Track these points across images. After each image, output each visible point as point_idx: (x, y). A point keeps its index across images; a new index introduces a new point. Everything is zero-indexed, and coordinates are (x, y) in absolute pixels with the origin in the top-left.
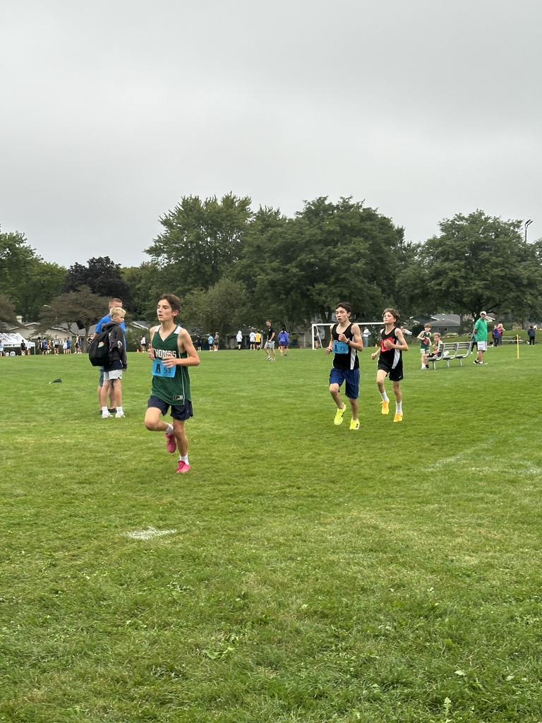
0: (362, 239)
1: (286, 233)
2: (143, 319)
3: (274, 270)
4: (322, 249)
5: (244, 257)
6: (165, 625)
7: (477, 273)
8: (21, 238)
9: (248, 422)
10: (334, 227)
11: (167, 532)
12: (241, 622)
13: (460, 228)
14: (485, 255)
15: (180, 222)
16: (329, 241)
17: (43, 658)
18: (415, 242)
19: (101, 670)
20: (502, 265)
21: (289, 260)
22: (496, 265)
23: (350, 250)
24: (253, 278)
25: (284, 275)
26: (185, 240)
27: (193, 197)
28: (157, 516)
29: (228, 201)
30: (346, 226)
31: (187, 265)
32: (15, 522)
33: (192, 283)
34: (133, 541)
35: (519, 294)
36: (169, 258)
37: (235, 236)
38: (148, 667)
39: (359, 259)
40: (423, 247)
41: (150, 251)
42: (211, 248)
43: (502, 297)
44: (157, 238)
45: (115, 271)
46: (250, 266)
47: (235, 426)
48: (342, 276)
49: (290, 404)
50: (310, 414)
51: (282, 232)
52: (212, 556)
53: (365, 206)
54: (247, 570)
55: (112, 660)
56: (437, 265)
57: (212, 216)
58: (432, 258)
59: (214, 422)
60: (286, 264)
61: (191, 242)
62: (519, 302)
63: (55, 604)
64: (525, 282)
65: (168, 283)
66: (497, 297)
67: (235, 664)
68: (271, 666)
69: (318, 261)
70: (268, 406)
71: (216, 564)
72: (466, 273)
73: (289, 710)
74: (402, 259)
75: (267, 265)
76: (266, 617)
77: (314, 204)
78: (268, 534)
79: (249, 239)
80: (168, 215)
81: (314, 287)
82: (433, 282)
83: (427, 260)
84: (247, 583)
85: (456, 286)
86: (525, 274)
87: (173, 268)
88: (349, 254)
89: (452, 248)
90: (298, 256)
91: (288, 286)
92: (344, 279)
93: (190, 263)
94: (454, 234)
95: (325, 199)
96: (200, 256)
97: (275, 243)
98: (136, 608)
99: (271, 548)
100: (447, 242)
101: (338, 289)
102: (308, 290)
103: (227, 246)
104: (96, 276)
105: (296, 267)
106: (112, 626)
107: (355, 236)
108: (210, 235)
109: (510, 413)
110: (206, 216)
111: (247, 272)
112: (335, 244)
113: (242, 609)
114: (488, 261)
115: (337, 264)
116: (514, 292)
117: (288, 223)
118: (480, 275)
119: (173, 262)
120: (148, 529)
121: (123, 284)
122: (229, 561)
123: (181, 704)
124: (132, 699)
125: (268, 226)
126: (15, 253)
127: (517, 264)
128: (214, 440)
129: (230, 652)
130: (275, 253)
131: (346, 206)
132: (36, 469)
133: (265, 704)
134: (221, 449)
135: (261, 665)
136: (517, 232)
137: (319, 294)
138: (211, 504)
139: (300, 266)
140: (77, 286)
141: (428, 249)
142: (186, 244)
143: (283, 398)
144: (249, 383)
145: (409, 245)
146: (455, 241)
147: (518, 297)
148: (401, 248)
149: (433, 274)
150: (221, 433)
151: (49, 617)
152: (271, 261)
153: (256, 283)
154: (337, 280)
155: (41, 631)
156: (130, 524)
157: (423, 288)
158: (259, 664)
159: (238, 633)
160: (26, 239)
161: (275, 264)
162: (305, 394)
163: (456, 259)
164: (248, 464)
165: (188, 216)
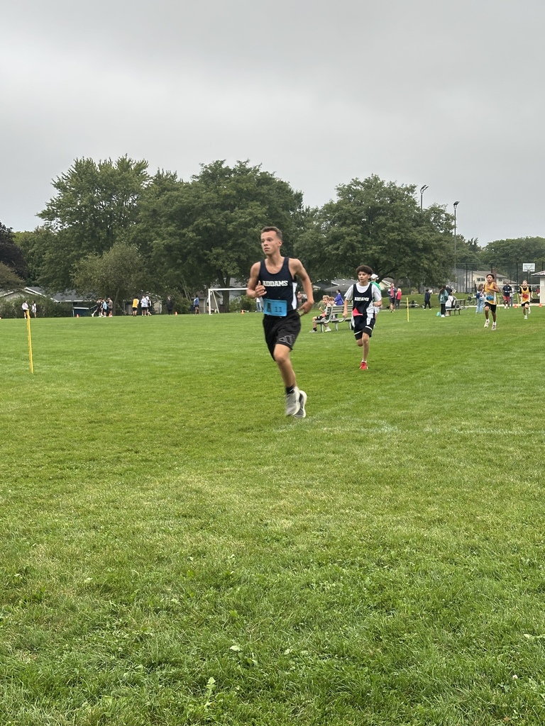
0: (258, 203)
1: (182, 197)
2: (36, 285)
3: (171, 235)
4: (219, 213)
5: (140, 222)
7: (374, 237)
9: (111, 385)
10: (231, 191)
12: (13, 600)
13: (356, 193)
14: (382, 219)
15: (73, 184)
16: (226, 204)
18: (313, 207)
20: (398, 229)
21: (186, 224)
22: (392, 229)
23: (248, 214)
24: (149, 243)
25: (180, 239)
26: (79, 204)
27: (87, 160)
29: (124, 164)
30: (243, 190)
31: (80, 229)
33: (87, 248)
35: (414, 258)
36: (62, 222)
37: (131, 199)
39: (256, 224)
40: (321, 212)
41: (43, 215)
42: (106, 212)
43: (398, 261)
44: (50, 202)
45: (6, 235)
46: (146, 230)
47: (95, 390)
48: (240, 241)
49: (161, 367)
50: (179, 376)
51: (178, 196)
53: (262, 170)
56: (334, 229)
57: (106, 179)
58: (329, 222)
59: (75, 386)
60: (183, 228)
61: (85, 206)
62: (414, 266)
64: (421, 246)
65: (62, 248)
66: (393, 261)
68: (31, 649)
69: (215, 225)
70: (138, 369)
71: (9, 536)
72: (362, 237)
74: (300, 224)
75: (163, 230)
76: (42, 593)
77: (211, 168)
79: (145, 203)
80: (61, 178)
81: (211, 251)
82: (330, 247)
83: (324, 225)
84: (33, 556)
85: (354, 250)
86: (420, 238)
87: (67, 233)
88: (246, 218)
89: (349, 212)
90: (195, 221)
91: (185, 251)
92: (242, 244)
93: (84, 227)
94: (350, 199)
95: (222, 162)
96: (95, 220)
97: (171, 207)
99: (77, 517)
100: (344, 207)
101: (236, 254)
102: (206, 255)
103: (122, 210)
105: (193, 231)
107: (252, 201)
108: (104, 199)
109: (382, 373)
110: (99, 179)
111: (143, 237)
112: (232, 208)
113: (17, 585)
114: (385, 225)
115: (234, 229)
116: (410, 257)
117: (185, 187)
118: (376, 240)
119: (66, 226)
121: (15, 249)
122: (25, 532)
125: (164, 189)
127: (412, 229)
128: (67, 404)
130: (171, 217)
131: (242, 170)
134: (71, 413)
135: (21, 649)
136: (411, 197)
137: (217, 259)
138: (34, 471)
139: (197, 230)
141: (325, 213)
142: (80, 207)
143: (157, 361)
144: (128, 347)
145: (307, 210)
146: (352, 206)
147: (414, 261)
148: (300, 213)
149: (330, 239)
150: (78, 397)
152: (168, 226)
153: (152, 248)
154: (235, 245)
157: (321, 252)
161: (171, 229)
162: (181, 357)
163: (353, 224)
164: (93, 428)
165: (81, 179)
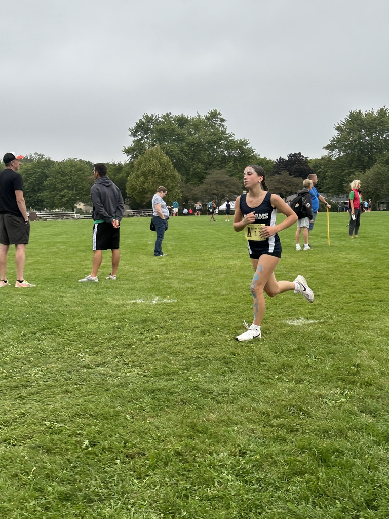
6: (300, 381)
8: (246, 143)
9: (382, 255)
11: (312, 322)
12: (353, 383)
15: (348, 127)
17: (220, 395)
19: (254, 405)
26: (351, 139)
27: (357, 111)
28: (307, 311)
29: (382, 112)
31: (351, 156)
32: (217, 310)
33: (355, 168)
34: (289, 326)
36: (340, 152)
37: (385, 135)
38: (286, 406)
41: (327, 148)
42: (369, 144)
44: (332, 139)
45: (304, 162)
47: (372, 257)
52: (339, 338)
54: (363, 349)
55: (262, 400)
57: (370, 123)
59: (359, 254)
61: (355, 141)
63: (232, 362)
65: (339, 168)
67: (345, 410)
68: (371, 414)
71: (342, 344)
73: (379, 445)
76: (371, 380)
78: (382, 327)
80: (340, 124)
84: (361, 357)
87: (342, 158)
93: (354, 155)
96: (360, 150)
98: (283, 369)
99: (382, 336)
103: (379, 142)
104: (293, 165)
106: (265, 378)
108: (368, 135)
110: (365, 123)
113: (354, 374)
119: (342, 154)
120: (300, 319)
121: (309, 170)
122: (351, 342)
123: (304, 433)
124: (272, 426)
126: (243, 151)
128: (356, 266)
129: (342, 402)
132: (237, 280)
133: (362, 439)
134: (359, 271)
135: (363, 412)
138: (346, 306)
140: (280, 171)
142: (351, 142)
150: (362, 261)
151: (226, 369)
155: (221, 378)
156: (288, 315)
158: (362, 412)
159: (350, 390)
160: (249, 143)
164: (377, 281)
165: (353, 123)
